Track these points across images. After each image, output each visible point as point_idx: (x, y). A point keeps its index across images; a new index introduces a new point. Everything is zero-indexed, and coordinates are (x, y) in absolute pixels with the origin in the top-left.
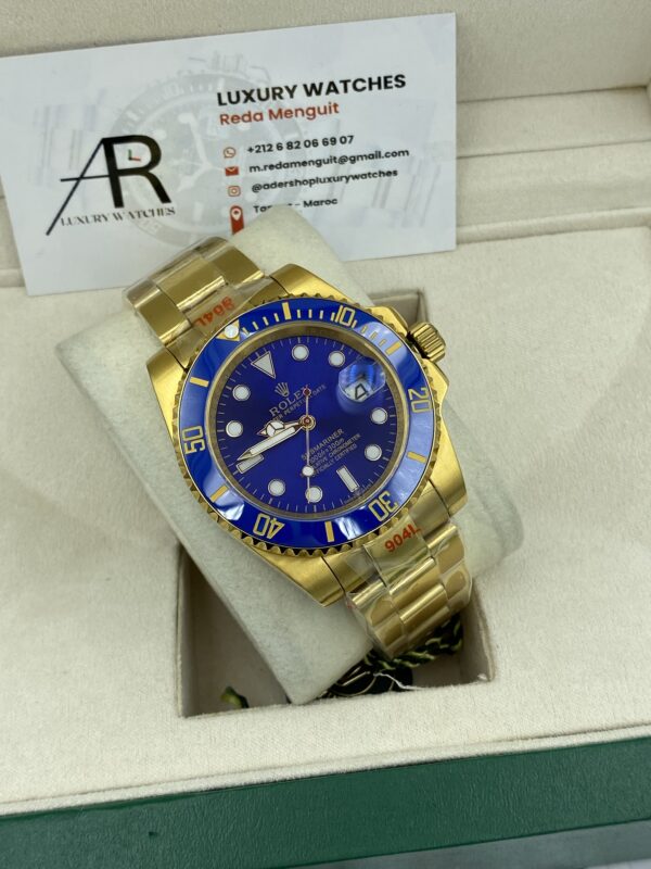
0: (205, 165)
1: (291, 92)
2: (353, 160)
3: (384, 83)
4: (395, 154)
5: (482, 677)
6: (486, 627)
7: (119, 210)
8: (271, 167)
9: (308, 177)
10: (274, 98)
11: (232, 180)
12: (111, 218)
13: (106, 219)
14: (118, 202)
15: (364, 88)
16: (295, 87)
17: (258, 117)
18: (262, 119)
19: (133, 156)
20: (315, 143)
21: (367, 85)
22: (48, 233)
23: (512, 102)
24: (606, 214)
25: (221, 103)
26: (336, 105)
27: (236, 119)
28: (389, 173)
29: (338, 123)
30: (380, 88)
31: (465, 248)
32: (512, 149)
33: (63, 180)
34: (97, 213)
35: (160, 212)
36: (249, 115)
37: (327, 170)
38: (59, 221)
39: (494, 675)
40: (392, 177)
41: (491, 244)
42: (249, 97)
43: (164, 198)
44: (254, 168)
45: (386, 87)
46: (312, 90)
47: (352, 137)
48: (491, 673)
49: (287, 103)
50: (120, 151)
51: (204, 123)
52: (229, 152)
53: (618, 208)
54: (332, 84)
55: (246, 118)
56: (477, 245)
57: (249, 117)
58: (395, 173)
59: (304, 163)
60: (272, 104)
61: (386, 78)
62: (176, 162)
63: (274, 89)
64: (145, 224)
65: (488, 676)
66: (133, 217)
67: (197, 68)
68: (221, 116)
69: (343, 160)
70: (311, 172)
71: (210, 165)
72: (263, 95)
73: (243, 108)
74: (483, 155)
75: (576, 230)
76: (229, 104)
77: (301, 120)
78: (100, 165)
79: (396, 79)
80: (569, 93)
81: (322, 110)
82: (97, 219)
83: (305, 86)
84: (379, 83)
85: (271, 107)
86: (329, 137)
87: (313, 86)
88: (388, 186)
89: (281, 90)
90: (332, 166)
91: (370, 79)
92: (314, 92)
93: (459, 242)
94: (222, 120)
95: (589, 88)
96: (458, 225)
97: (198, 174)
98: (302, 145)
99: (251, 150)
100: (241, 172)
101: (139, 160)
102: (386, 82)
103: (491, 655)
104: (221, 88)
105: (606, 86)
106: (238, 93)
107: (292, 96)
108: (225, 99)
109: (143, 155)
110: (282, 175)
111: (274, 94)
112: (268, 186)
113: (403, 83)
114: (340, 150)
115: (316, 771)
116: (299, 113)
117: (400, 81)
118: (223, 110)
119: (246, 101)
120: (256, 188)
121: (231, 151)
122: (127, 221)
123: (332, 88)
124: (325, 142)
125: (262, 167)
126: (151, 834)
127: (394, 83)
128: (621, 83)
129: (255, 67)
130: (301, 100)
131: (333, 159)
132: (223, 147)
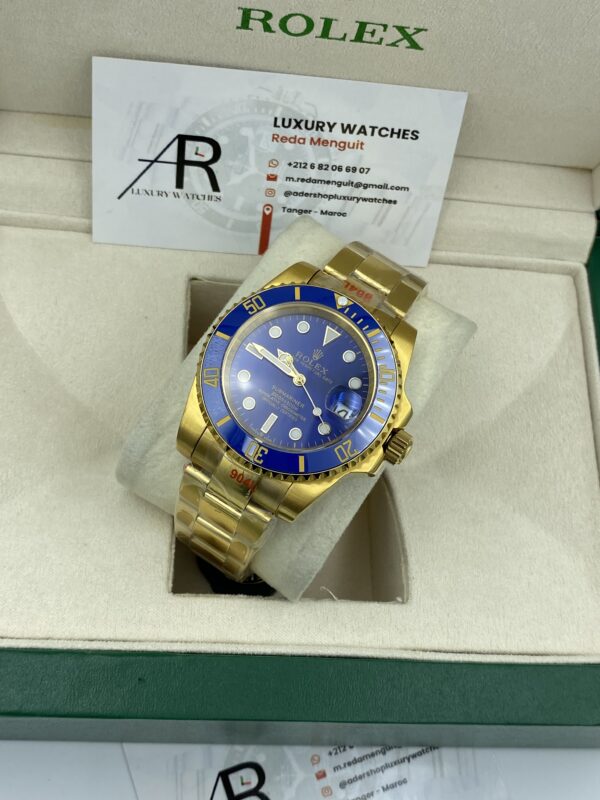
0: (253, 169)
1: (331, 128)
2: (366, 186)
3: (402, 134)
4: (398, 188)
5: (399, 599)
6: (406, 562)
7: (179, 191)
8: (303, 180)
9: (328, 193)
10: (317, 129)
11: (271, 184)
12: (171, 196)
13: (167, 195)
14: (180, 184)
15: (386, 135)
16: (335, 124)
17: (301, 141)
18: (304, 143)
19: (199, 152)
20: (340, 169)
21: (389, 133)
22: (119, 197)
23: (490, 163)
24: (543, 261)
25: (275, 125)
26: (362, 144)
27: (284, 139)
28: (390, 202)
29: (361, 157)
30: (398, 137)
31: (434, 266)
32: (485, 199)
33: (140, 160)
34: (161, 189)
35: (210, 198)
36: (295, 138)
37: (344, 191)
38: (130, 190)
39: (408, 599)
40: (392, 205)
41: (454, 267)
42: (298, 124)
43: (215, 188)
44: (289, 179)
45: (403, 137)
46: (348, 129)
47: (369, 169)
48: (405, 597)
49: (326, 135)
50: (190, 146)
51: (259, 138)
52: (273, 163)
53: (553, 259)
54: (363, 127)
55: (292, 140)
56: (443, 266)
57: (294, 140)
58: (395, 202)
59: (328, 182)
60: (315, 134)
61: (405, 131)
62: (231, 163)
63: (318, 122)
64: (196, 205)
65: (403, 599)
66: (188, 197)
67: (264, 96)
68: (274, 135)
69: (358, 185)
70: (332, 190)
71: (255, 169)
72: (309, 126)
73: (291, 132)
75: (518, 269)
76: (282, 128)
77: (333, 149)
78: (172, 154)
79: (413, 133)
80: (534, 164)
81: (351, 145)
82: (160, 194)
83: (343, 125)
85: (313, 136)
86: (351, 166)
87: (349, 126)
88: (388, 211)
89: (324, 124)
90: (349, 188)
91: (393, 130)
92: (348, 132)
93: (431, 262)
94: (273, 138)
95: (551, 163)
96: (433, 249)
97: (246, 174)
98: (330, 168)
99: (290, 164)
100: (279, 179)
101: (203, 156)
102: (404, 134)
103: (408, 584)
104: (279, 114)
105: (563, 165)
106: (290, 120)
107: (331, 131)
108: (279, 123)
109: (207, 152)
110: (309, 188)
111: (318, 126)
112: (296, 194)
113: (417, 137)
114: (357, 177)
115: (269, 650)
116: (334, 144)
117: (415, 135)
118: (276, 131)
119: (295, 128)
120: (287, 194)
121: (275, 162)
122: (183, 199)
123: (363, 130)
125: (295, 179)
126: (140, 679)
127: (410, 135)
128: (574, 164)
129: (308, 104)
130: (337, 134)
131: (350, 183)
132: (270, 159)
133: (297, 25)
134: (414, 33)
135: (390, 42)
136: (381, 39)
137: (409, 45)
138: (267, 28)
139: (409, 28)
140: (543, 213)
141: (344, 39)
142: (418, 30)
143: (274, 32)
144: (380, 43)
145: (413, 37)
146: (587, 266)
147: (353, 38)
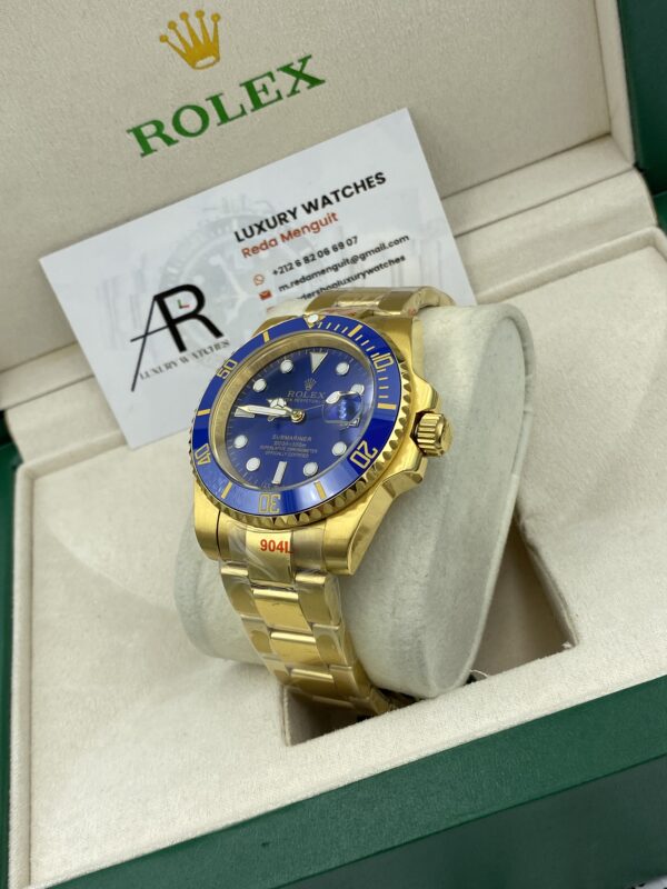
0: (242, 296)
1: (293, 214)
2: (363, 257)
3: (367, 184)
4: (397, 242)
5: (567, 645)
6: (566, 605)
7: (184, 354)
8: (297, 282)
9: (330, 283)
11: (268, 302)
12: (179, 362)
13: (175, 364)
14: (181, 347)
15: (352, 194)
16: (295, 209)
17: (273, 243)
18: (276, 244)
19: (183, 303)
20: (327, 252)
21: (353, 189)
22: (133, 389)
24: (607, 245)
25: (239, 240)
26: (333, 215)
27: (255, 250)
28: (397, 260)
29: (341, 230)
30: (365, 189)
32: (504, 214)
33: (132, 341)
34: (167, 361)
35: (217, 346)
36: (265, 243)
37: (344, 273)
38: (139, 377)
39: (579, 641)
40: (402, 262)
42: (261, 228)
43: (217, 333)
44: (283, 288)
45: (370, 187)
46: (310, 207)
47: (355, 238)
48: (576, 642)
49: (293, 225)
50: (170, 302)
51: (231, 261)
52: (259, 280)
53: (617, 237)
54: (325, 197)
55: (264, 247)
57: (266, 245)
58: (403, 258)
59: (323, 272)
60: (282, 229)
61: (367, 179)
62: (218, 300)
63: (279, 216)
64: (208, 360)
65: (572, 643)
66: (196, 357)
67: (213, 216)
68: (243, 251)
69: (354, 260)
70: (331, 278)
71: (245, 295)
72: (272, 223)
73: (258, 239)
74: (481, 227)
75: (586, 268)
76: (247, 239)
77: (309, 235)
78: (158, 320)
79: (377, 178)
81: (324, 222)
82: (168, 366)
83: (303, 206)
84: (363, 185)
85: (282, 232)
86: (336, 243)
87: (310, 204)
88: (400, 271)
89: (285, 214)
90: (347, 267)
91: (355, 184)
92: (312, 210)
94: (245, 254)
96: (475, 292)
97: (239, 304)
98: (316, 257)
99: (275, 272)
100: (273, 293)
101: (187, 306)
102: (369, 183)
103: (574, 626)
104: (236, 227)
106: (251, 228)
107: (295, 218)
108: (242, 235)
109: (190, 301)
110: (307, 287)
111: (280, 219)
113: (384, 180)
114: (350, 252)
116: (306, 230)
117: (380, 178)
118: (243, 245)
119: (259, 233)
121: (260, 278)
122: (192, 361)
123: (326, 201)
124: (335, 249)
125: (289, 285)
127: (376, 181)
129: (257, 202)
130: (304, 218)
131: (346, 262)
132: (252, 276)
133: (190, 120)
134: (303, 67)
135: (289, 91)
136: (278, 92)
137: (307, 84)
138: (169, 141)
139: (292, 64)
140: (576, 196)
141: (244, 113)
142: (304, 61)
143: (177, 142)
144: (280, 97)
145: (306, 71)
146: (660, 225)
147: (252, 106)
